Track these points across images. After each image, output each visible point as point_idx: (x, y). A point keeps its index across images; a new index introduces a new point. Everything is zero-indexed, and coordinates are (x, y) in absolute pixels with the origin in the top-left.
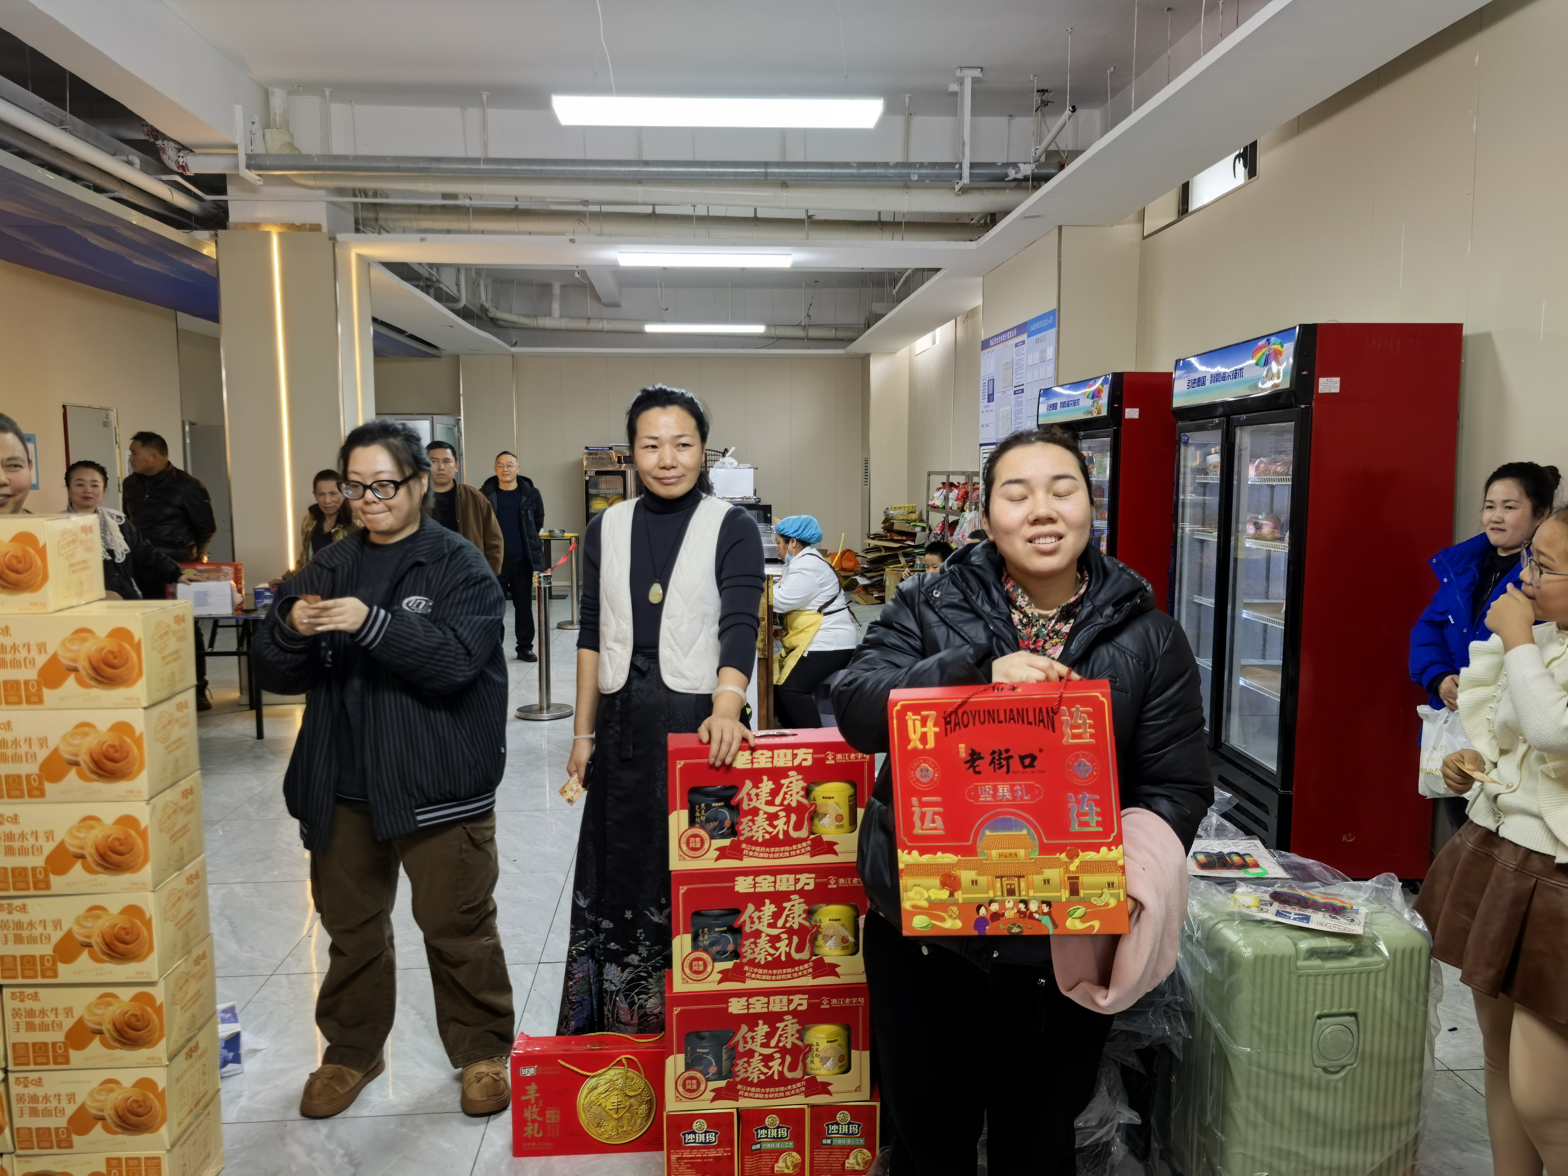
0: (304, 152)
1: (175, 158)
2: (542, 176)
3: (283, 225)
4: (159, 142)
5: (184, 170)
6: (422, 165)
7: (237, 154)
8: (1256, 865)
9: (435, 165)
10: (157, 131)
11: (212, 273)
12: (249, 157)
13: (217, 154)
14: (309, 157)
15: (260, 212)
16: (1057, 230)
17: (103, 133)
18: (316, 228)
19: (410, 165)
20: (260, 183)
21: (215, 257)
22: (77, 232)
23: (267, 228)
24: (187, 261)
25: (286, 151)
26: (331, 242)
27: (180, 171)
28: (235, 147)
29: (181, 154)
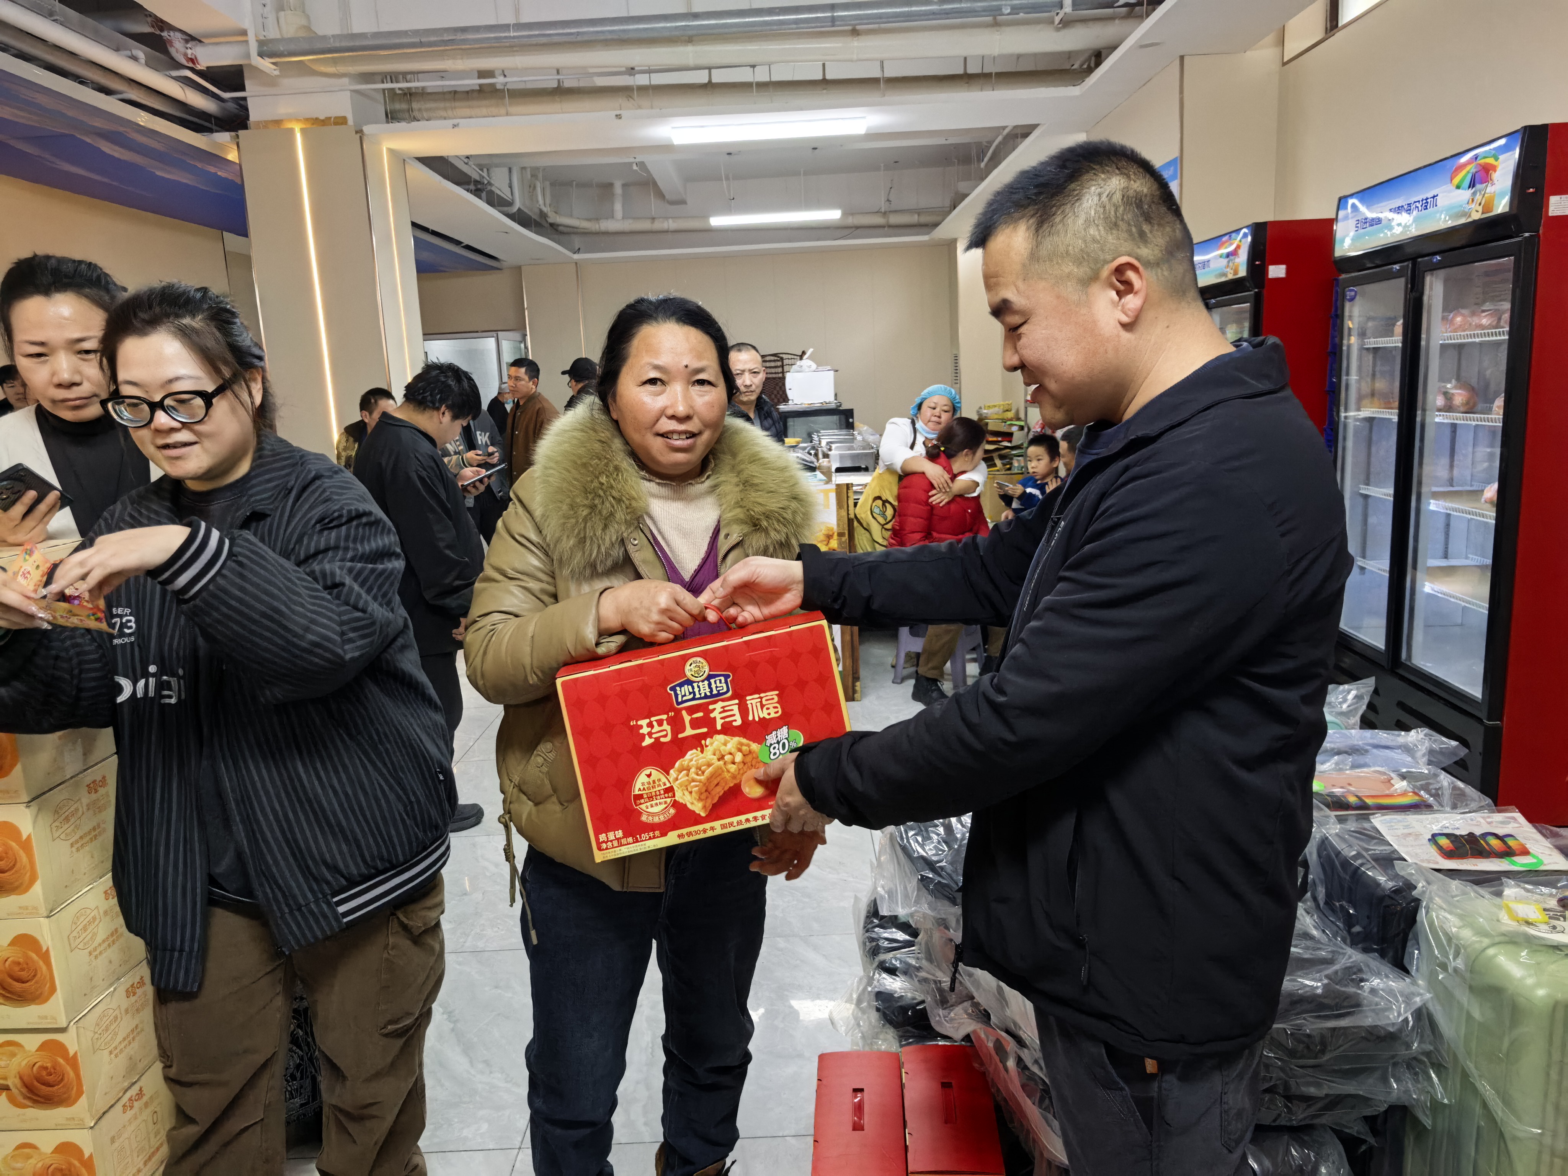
0: (320, 33)
1: (182, 50)
2: (579, 38)
3: (307, 120)
4: (165, 34)
5: (194, 63)
6: (446, 37)
7: (247, 42)
8: (1525, 852)
9: (460, 36)
10: (162, 21)
11: (239, 181)
12: (261, 43)
13: (227, 42)
14: (324, 38)
15: (282, 108)
16: (1178, 62)
17: (105, 28)
18: (341, 121)
19: (433, 39)
20: (277, 73)
21: (237, 161)
22: (88, 140)
23: (290, 125)
24: (212, 169)
25: (302, 34)
26: (358, 135)
27: (191, 65)
28: (244, 33)
29: (189, 45)
